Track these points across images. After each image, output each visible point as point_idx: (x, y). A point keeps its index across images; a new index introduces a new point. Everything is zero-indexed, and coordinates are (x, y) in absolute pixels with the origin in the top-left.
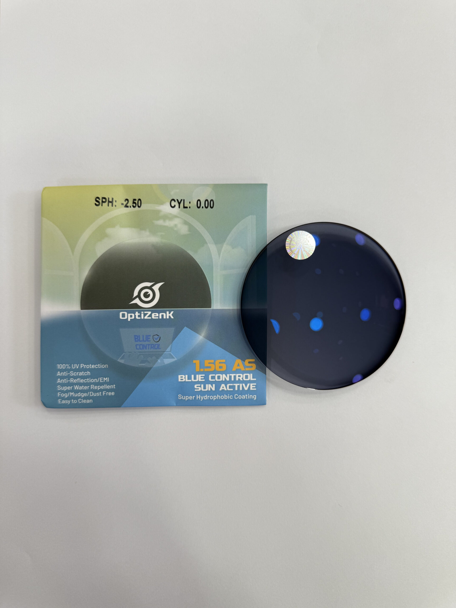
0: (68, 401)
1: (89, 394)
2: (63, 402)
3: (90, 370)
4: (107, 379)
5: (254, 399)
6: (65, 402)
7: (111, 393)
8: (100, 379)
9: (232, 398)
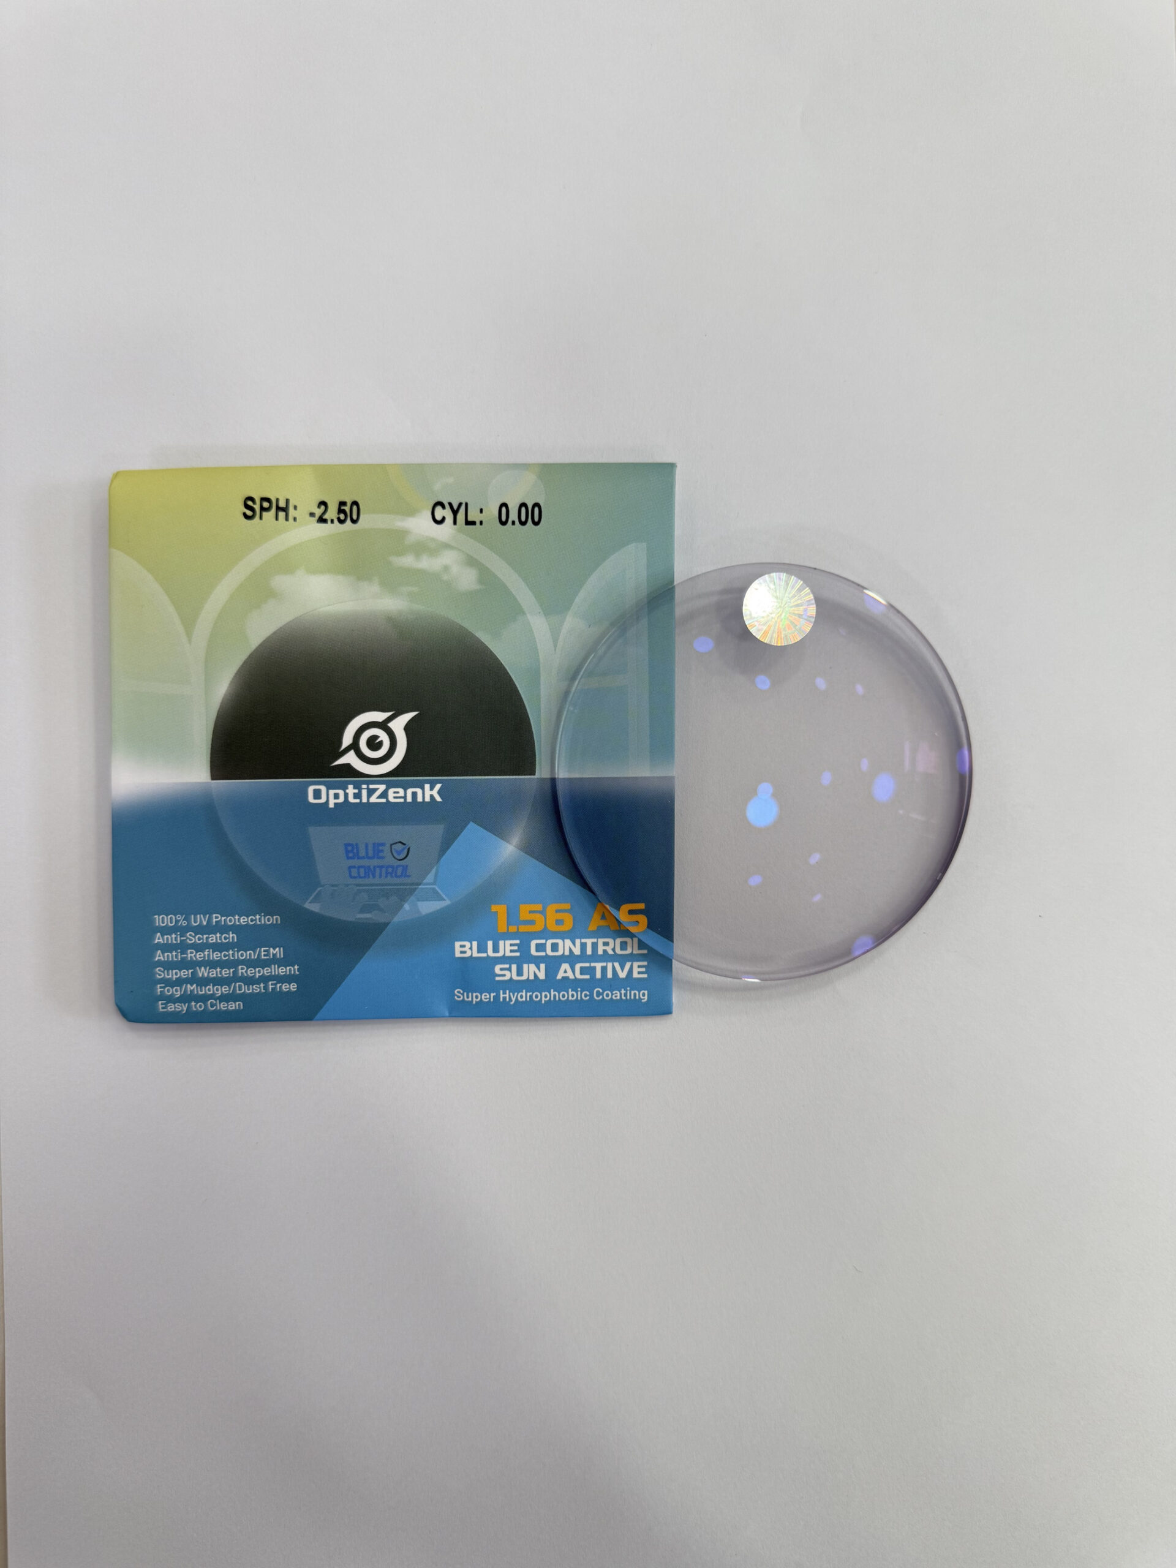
0: (182, 1006)
1: (235, 987)
2: (171, 1008)
3: (235, 929)
4: (277, 952)
5: (643, 1001)
6: (175, 1008)
7: (290, 985)
8: (260, 952)
9: (588, 998)
